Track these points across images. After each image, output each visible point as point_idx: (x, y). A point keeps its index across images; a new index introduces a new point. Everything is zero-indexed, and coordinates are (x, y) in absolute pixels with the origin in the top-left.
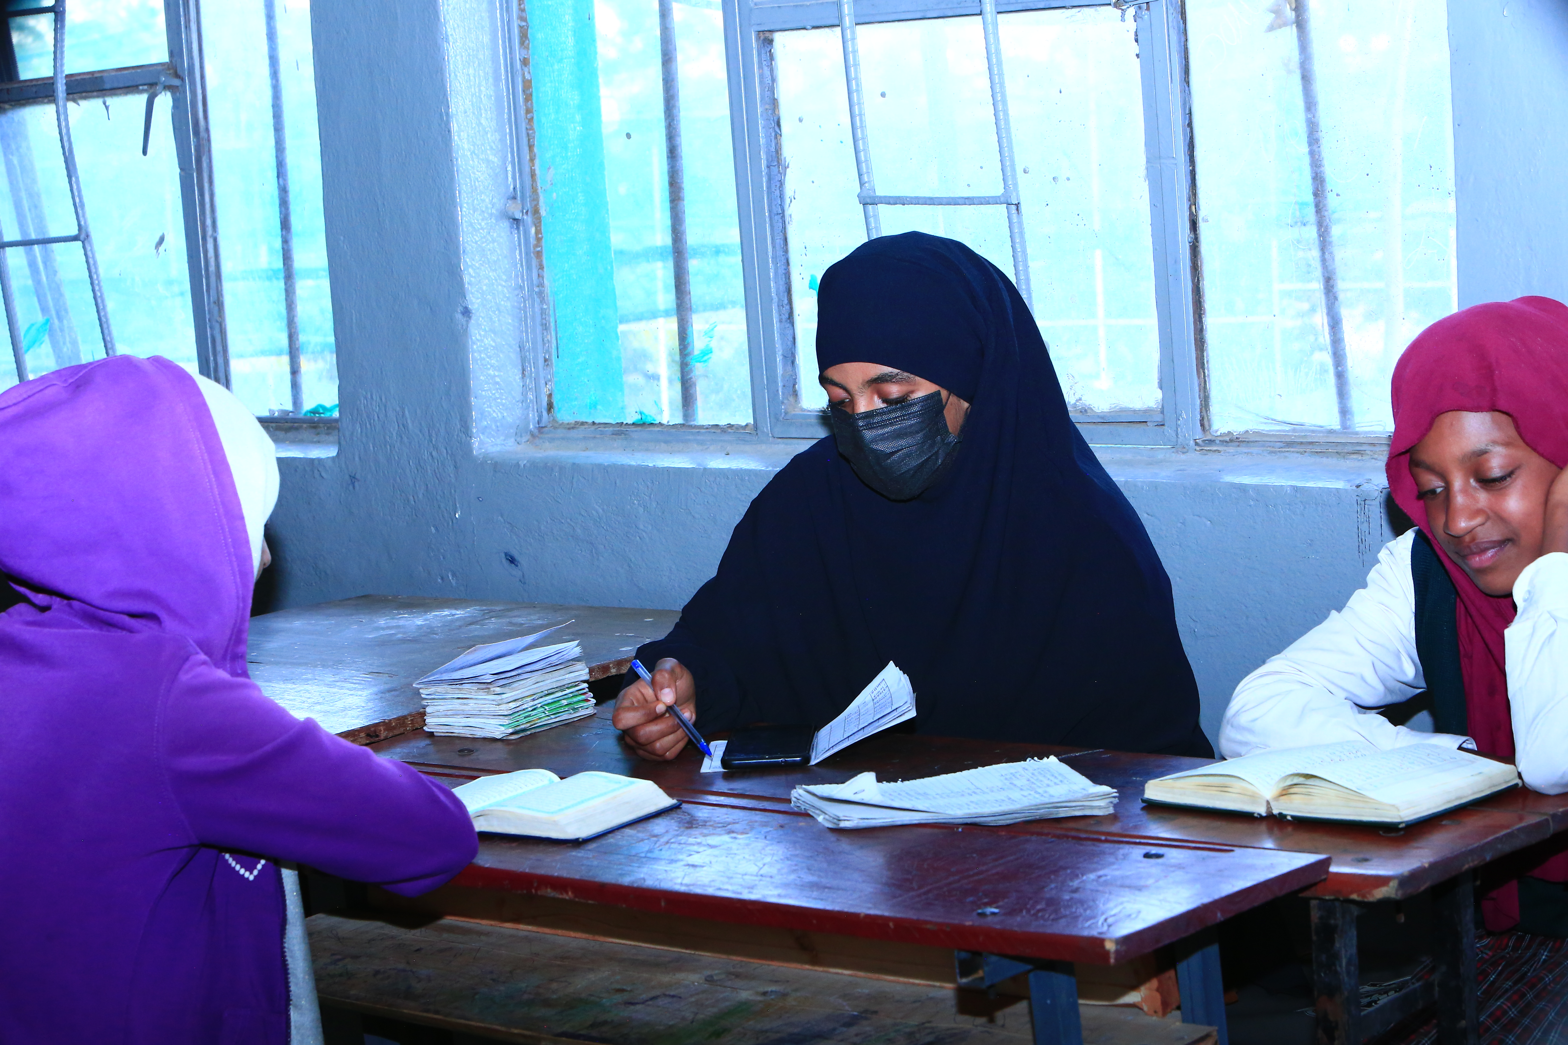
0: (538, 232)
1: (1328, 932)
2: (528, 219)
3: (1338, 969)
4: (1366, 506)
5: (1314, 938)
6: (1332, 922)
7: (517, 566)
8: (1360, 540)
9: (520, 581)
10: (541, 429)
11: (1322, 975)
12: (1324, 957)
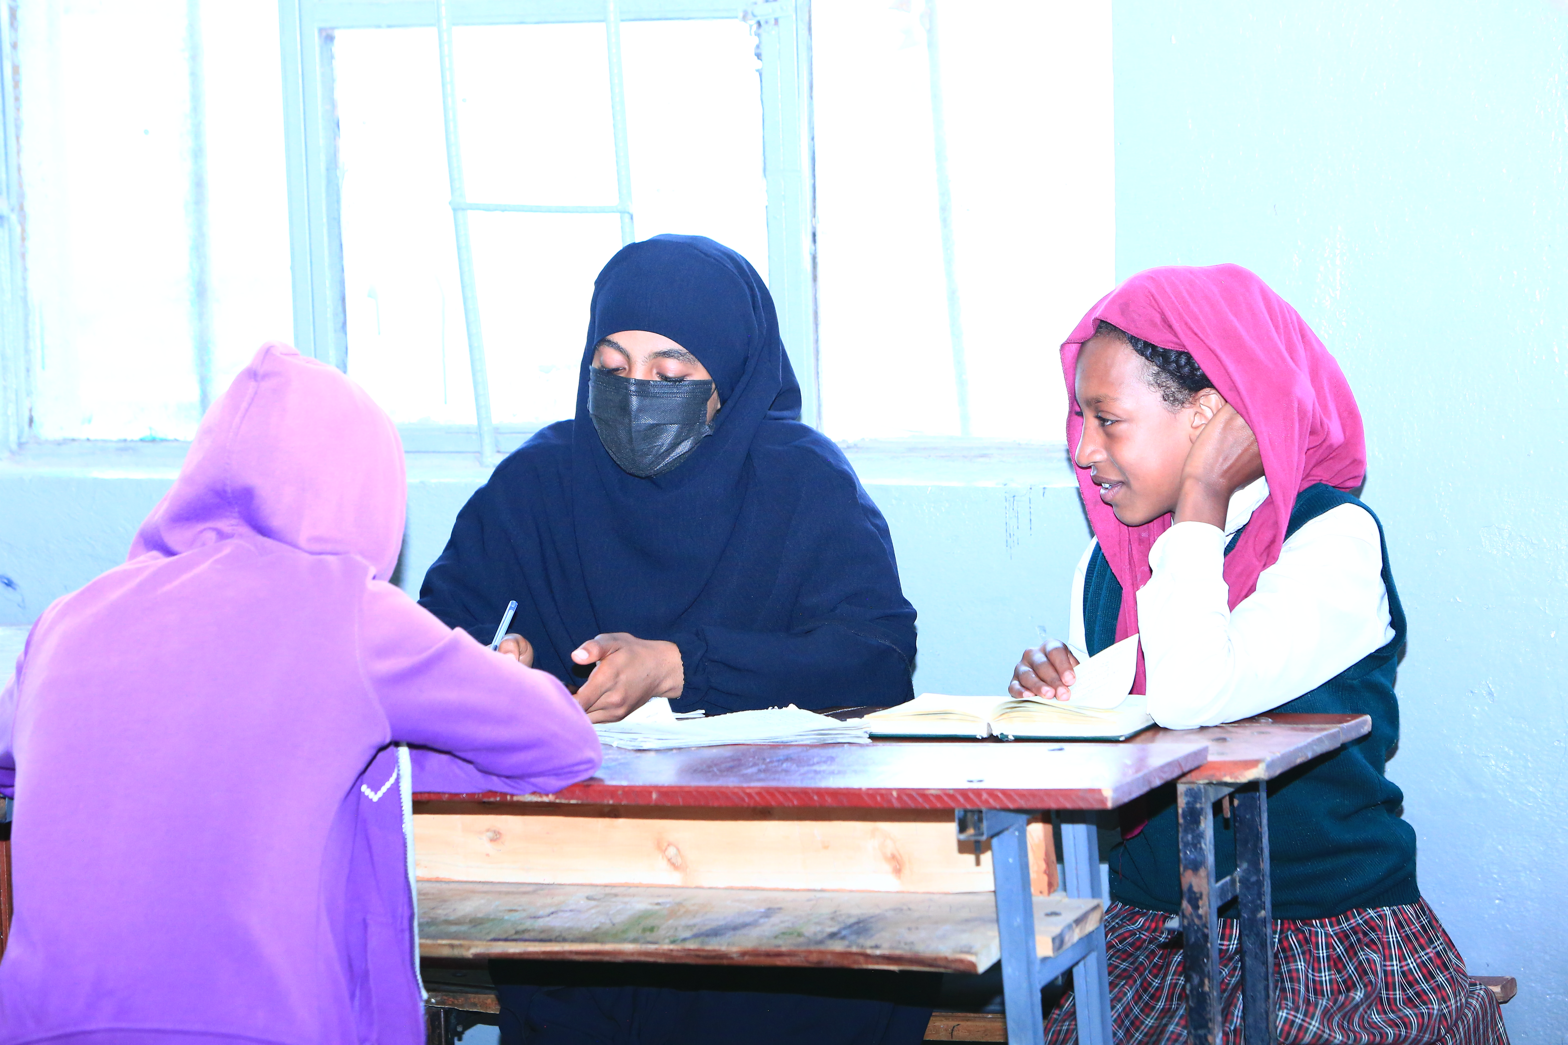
0: (23, 230)
1: (1194, 816)
2: (14, 218)
3: (1203, 846)
4: (1015, 502)
5: (1181, 821)
6: (1198, 806)
7: (14, 589)
8: (1008, 535)
9: (19, 605)
10: (21, 445)
11: (1188, 852)
12: (1190, 837)
